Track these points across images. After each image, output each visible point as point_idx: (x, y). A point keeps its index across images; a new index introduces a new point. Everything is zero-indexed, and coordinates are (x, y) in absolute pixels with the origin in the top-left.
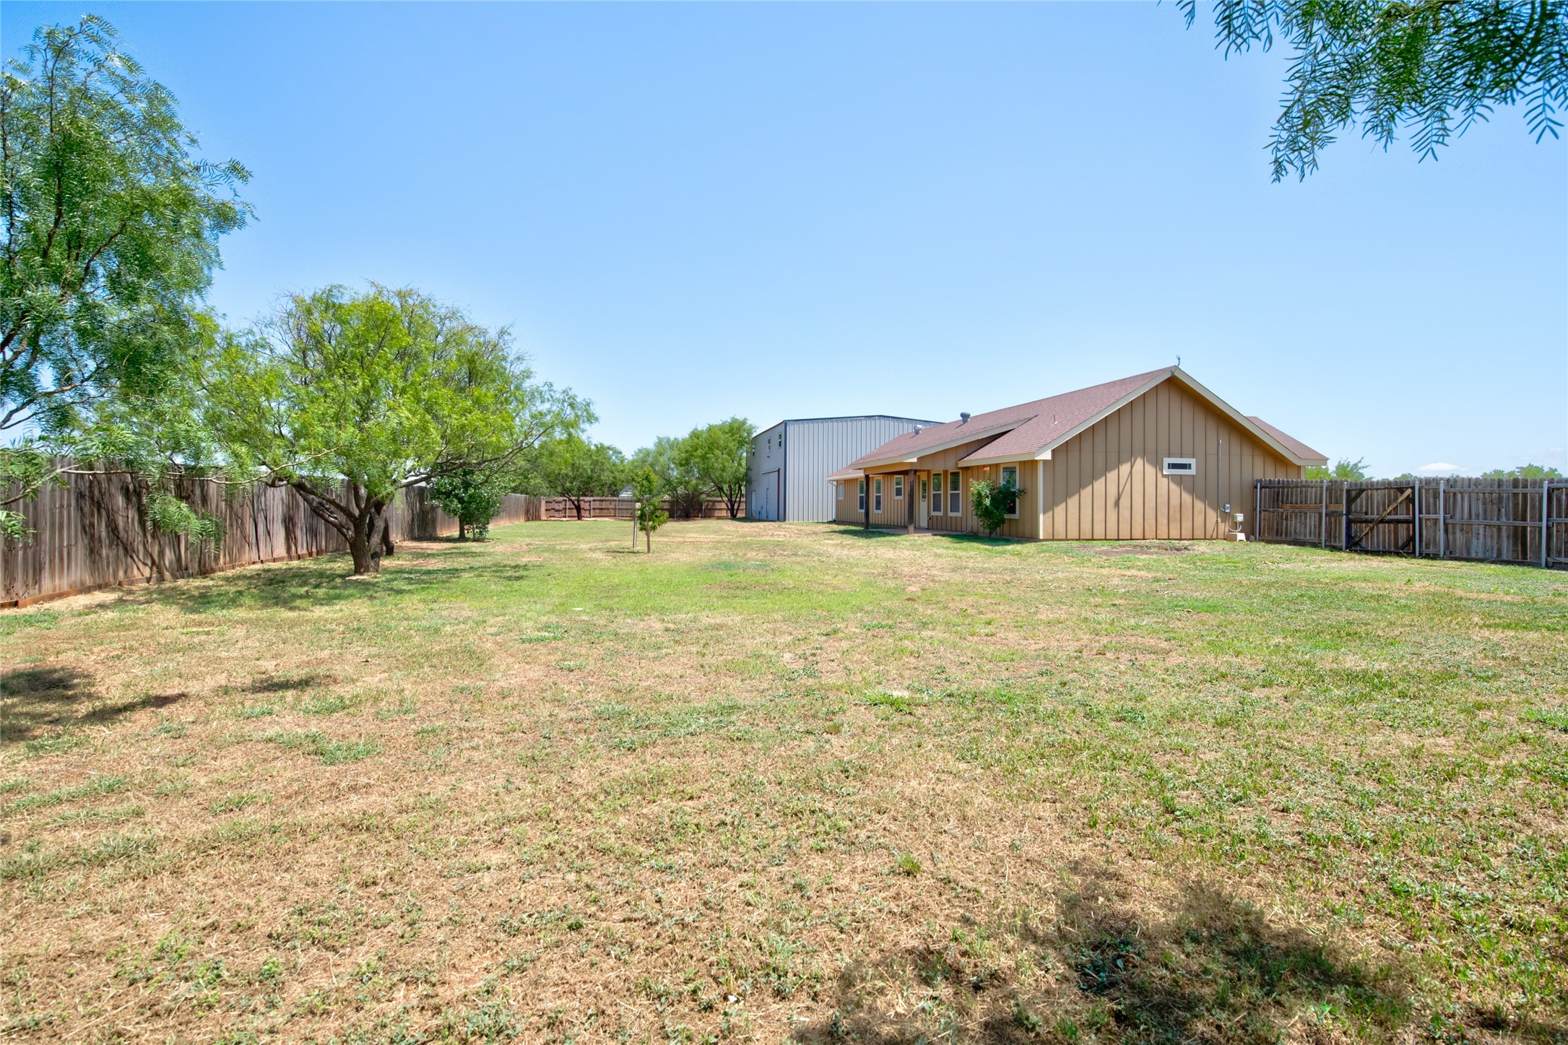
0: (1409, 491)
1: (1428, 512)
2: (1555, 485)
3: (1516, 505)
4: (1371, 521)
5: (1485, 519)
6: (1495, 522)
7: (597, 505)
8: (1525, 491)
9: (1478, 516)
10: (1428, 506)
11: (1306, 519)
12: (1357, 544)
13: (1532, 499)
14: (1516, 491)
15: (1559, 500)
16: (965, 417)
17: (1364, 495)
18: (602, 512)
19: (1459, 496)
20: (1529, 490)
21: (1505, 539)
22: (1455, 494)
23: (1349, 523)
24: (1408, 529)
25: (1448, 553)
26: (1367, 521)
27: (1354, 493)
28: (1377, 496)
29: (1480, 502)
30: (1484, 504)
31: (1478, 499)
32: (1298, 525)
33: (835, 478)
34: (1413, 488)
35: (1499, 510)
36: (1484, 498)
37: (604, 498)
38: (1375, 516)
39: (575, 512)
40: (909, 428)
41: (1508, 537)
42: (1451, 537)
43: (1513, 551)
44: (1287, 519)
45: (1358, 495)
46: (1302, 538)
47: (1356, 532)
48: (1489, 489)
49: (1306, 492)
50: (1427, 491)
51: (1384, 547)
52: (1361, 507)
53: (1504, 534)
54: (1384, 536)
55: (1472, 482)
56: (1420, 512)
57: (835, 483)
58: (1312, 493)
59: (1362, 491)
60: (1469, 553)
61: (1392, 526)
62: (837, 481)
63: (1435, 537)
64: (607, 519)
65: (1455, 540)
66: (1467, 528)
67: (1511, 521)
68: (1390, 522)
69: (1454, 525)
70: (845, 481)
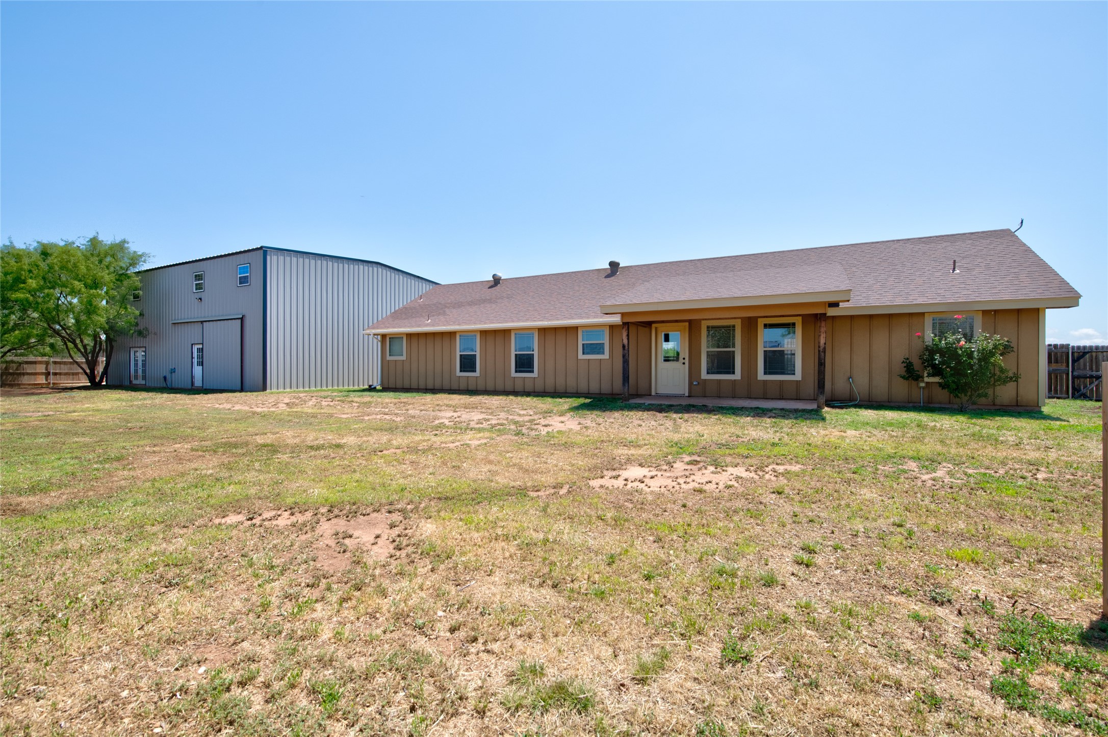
4: (1097, 377)
12: (1082, 395)
16: (614, 265)
17: (1087, 356)
23: (1074, 378)
26: (1091, 377)
27: (1076, 355)
33: (378, 331)
45: (1082, 356)
47: (1079, 385)
52: (1085, 365)
57: (379, 339)
59: (1085, 353)
62: (384, 336)
70: (410, 336)
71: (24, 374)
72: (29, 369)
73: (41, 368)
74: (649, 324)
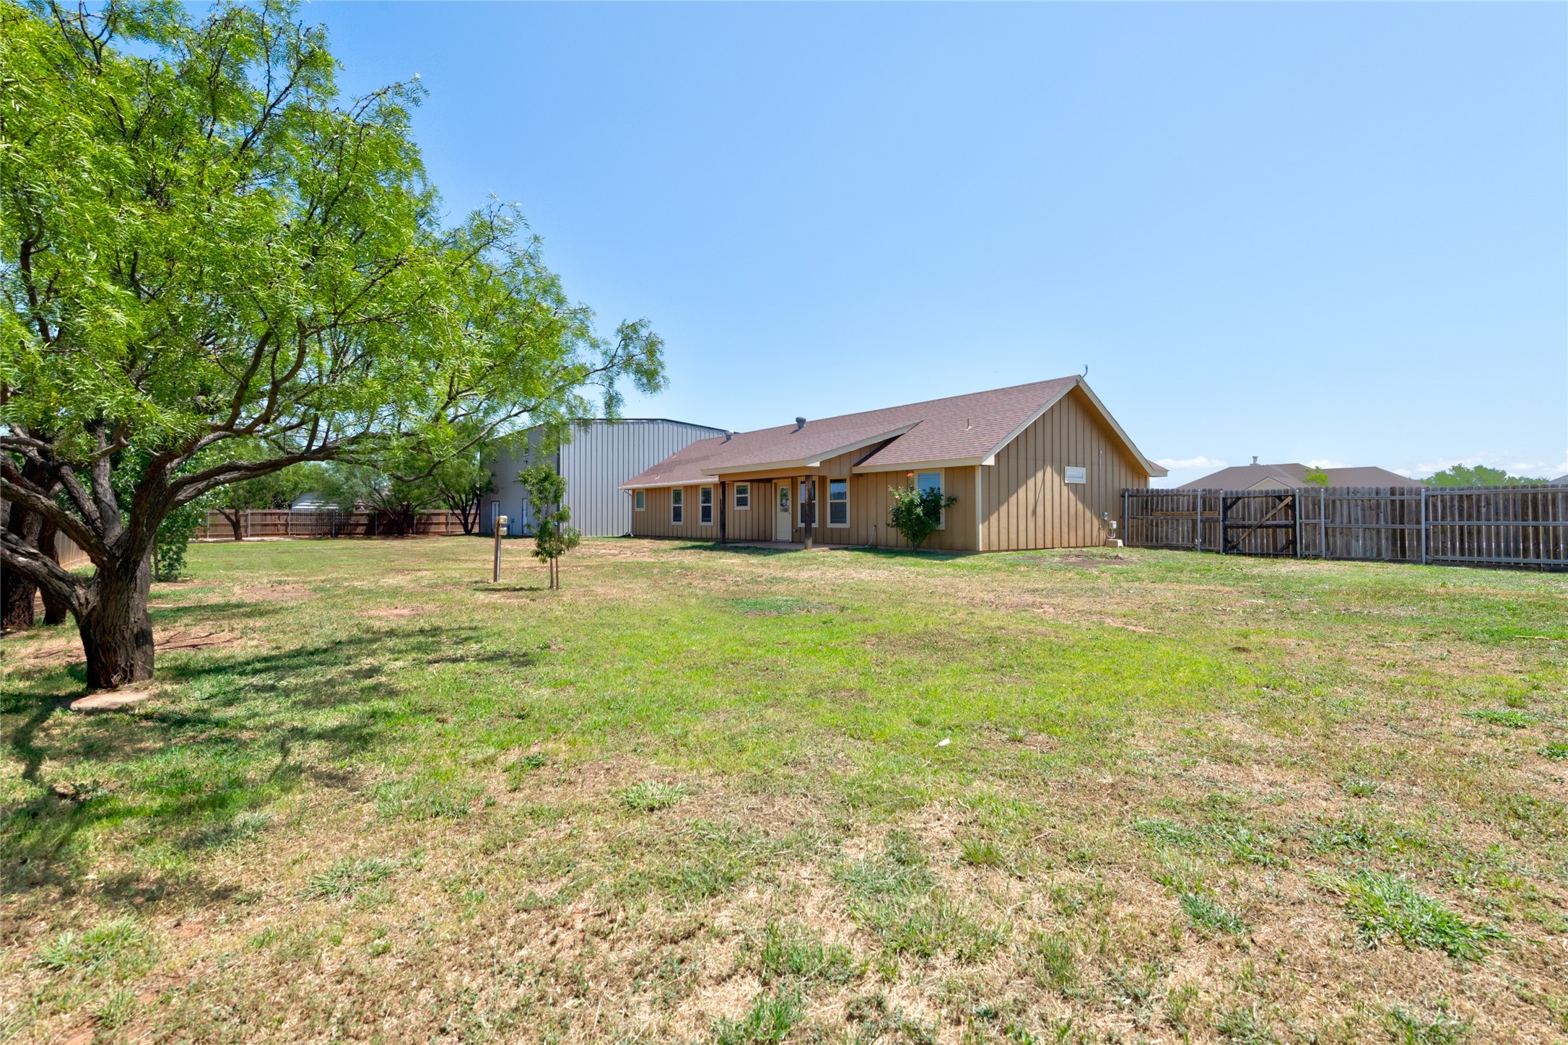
0: (1290, 498)
1: (1307, 518)
2: (1431, 493)
3: (1393, 510)
4: (1249, 527)
5: (1364, 522)
6: (1374, 525)
7: (258, 520)
8: (1402, 498)
9: (1357, 521)
10: (1307, 512)
11: (1178, 525)
12: (1234, 547)
13: (1409, 505)
14: (1393, 498)
15: (1435, 506)
16: (801, 422)
17: (1240, 502)
18: (265, 529)
19: (1338, 503)
20: (1406, 497)
21: (1383, 542)
22: (1334, 501)
23: (1226, 528)
24: (1287, 533)
25: (1329, 553)
26: (1243, 527)
27: (1229, 501)
28: (1254, 504)
29: (1359, 508)
30: (1363, 509)
31: (1357, 506)
32: (1170, 531)
33: (630, 487)
34: (1293, 496)
35: (1378, 515)
36: (1363, 505)
37: (267, 511)
38: (1252, 522)
39: (230, 530)
40: (704, 435)
41: (1387, 539)
42: (1331, 539)
43: (1393, 551)
44: (1157, 525)
45: (1234, 503)
46: (1175, 542)
47: (1232, 536)
48: (1367, 497)
49: (1178, 500)
50: (1306, 498)
51: (1262, 549)
52: (1238, 513)
53: (1383, 536)
54: (1262, 540)
55: (1351, 491)
56: (1301, 518)
57: (631, 492)
58: (1184, 502)
59: (1238, 499)
60: (1349, 553)
61: (1271, 530)
62: (634, 490)
63: (1315, 540)
64: (275, 538)
65: (1335, 543)
66: (1346, 532)
67: (1390, 524)
68: (1268, 527)
69: (1334, 529)
70: (648, 490)
71: (432, 524)
72: (435, 520)
73: (442, 519)
74: (769, 480)
